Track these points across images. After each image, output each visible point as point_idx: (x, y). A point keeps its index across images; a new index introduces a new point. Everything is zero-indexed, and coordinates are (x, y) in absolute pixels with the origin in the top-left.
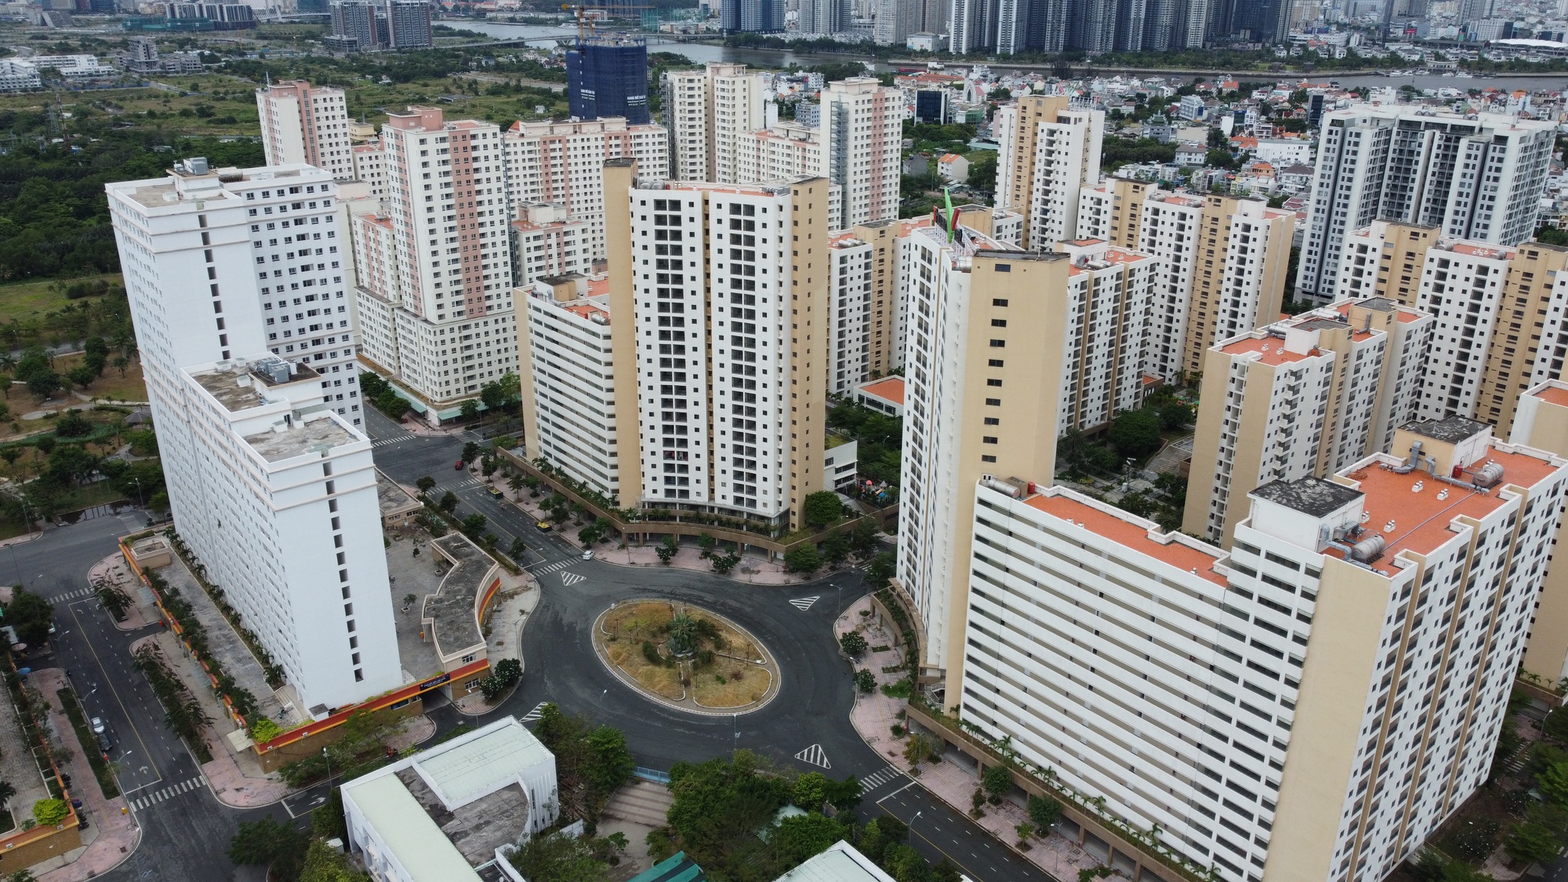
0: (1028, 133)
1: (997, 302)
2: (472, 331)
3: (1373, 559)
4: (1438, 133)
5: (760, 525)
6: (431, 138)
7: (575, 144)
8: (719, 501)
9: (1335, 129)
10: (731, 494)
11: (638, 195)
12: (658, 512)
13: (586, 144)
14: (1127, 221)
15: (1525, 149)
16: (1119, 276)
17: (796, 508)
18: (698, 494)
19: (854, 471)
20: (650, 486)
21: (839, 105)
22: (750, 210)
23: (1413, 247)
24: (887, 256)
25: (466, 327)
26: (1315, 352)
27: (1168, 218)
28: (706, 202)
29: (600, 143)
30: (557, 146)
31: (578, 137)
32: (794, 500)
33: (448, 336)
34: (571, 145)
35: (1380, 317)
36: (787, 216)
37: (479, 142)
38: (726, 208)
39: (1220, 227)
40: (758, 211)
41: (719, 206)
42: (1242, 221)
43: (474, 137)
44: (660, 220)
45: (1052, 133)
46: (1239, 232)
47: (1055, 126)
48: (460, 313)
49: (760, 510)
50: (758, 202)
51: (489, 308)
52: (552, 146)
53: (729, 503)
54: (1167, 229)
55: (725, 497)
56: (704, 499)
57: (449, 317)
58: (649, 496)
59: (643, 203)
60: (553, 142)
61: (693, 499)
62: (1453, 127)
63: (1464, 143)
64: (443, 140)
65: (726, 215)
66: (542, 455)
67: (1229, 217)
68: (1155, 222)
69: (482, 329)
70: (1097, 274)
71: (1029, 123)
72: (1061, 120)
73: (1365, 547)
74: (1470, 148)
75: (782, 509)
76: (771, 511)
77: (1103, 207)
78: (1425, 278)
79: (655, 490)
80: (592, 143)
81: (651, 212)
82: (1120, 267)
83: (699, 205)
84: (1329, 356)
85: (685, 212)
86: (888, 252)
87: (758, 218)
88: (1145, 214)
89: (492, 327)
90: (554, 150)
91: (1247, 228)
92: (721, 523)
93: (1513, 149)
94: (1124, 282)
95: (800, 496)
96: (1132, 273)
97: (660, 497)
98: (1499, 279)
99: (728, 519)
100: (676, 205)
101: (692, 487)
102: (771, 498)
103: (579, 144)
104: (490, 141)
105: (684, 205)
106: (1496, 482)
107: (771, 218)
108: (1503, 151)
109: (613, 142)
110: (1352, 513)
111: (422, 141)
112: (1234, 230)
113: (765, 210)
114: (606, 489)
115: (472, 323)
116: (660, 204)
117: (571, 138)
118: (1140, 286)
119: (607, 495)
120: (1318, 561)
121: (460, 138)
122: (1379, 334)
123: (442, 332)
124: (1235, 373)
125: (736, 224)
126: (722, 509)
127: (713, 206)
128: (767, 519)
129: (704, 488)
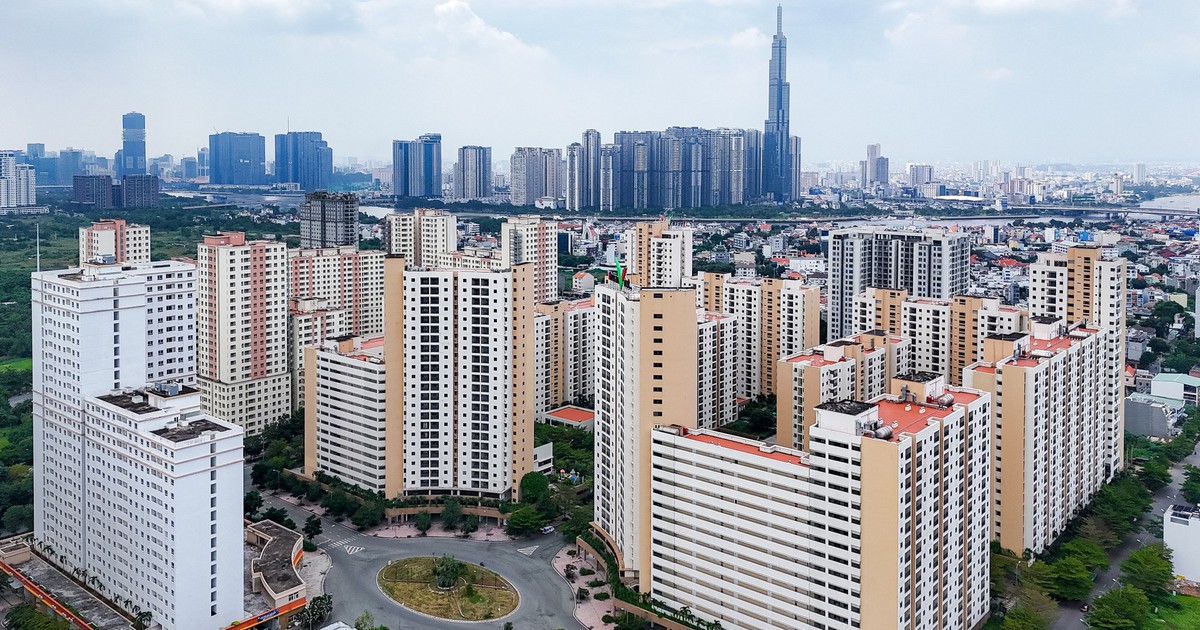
0: (645, 245)
1: (656, 316)
2: (256, 389)
3: (888, 437)
4: (900, 241)
5: (492, 500)
6: (236, 250)
7: (319, 264)
8: (461, 486)
9: (836, 240)
10: (469, 479)
12: (415, 498)
13: (326, 263)
14: (714, 298)
15: (953, 248)
16: (714, 329)
17: (516, 487)
18: (445, 482)
19: (551, 465)
20: (409, 477)
21: (515, 232)
22: (486, 282)
23: (893, 302)
24: (560, 324)
25: (251, 386)
26: (843, 359)
27: (740, 294)
28: (456, 279)
31: (321, 258)
32: (515, 481)
33: (237, 392)
34: (316, 264)
35: (879, 339)
36: (509, 285)
38: (470, 281)
39: (774, 298)
40: (491, 282)
41: (465, 280)
42: (787, 293)
43: (268, 250)
45: (660, 244)
46: (786, 299)
48: (247, 376)
49: (491, 489)
50: (491, 277)
51: (268, 371)
52: (301, 265)
53: (468, 487)
54: (740, 301)
55: (466, 482)
56: (449, 486)
57: (239, 379)
58: (409, 486)
60: (302, 262)
61: (442, 486)
62: (908, 237)
63: (916, 246)
64: (246, 252)
65: (469, 286)
66: (320, 469)
67: (779, 291)
68: (732, 297)
69: (263, 387)
70: (701, 327)
71: (645, 239)
72: (664, 236)
73: (883, 431)
74: (920, 248)
75: (507, 488)
76: (500, 489)
77: (698, 290)
78: (903, 320)
79: (413, 481)
80: (331, 263)
81: (418, 286)
82: (714, 322)
83: (451, 280)
84: (851, 362)
86: (560, 321)
87: (491, 287)
88: (725, 292)
89: (270, 385)
90: (302, 267)
91: (791, 297)
92: (463, 503)
93: (946, 249)
94: (718, 331)
95: (519, 477)
96: (722, 327)
97: (418, 486)
98: (947, 317)
99: (469, 498)
101: (441, 477)
102: (499, 480)
104: (279, 253)
106: (950, 404)
107: (500, 287)
108: (940, 249)
109: (347, 262)
110: (872, 415)
111: (232, 253)
112: (783, 299)
113: (495, 282)
114: (375, 486)
115: (256, 382)
116: (424, 281)
117: (316, 259)
118: (728, 335)
119: (376, 491)
120: (857, 440)
121: (258, 251)
122: (880, 351)
123: (233, 389)
124: (796, 375)
125: (476, 292)
126: (463, 492)
127: (460, 281)
128: (496, 495)
129: (450, 477)
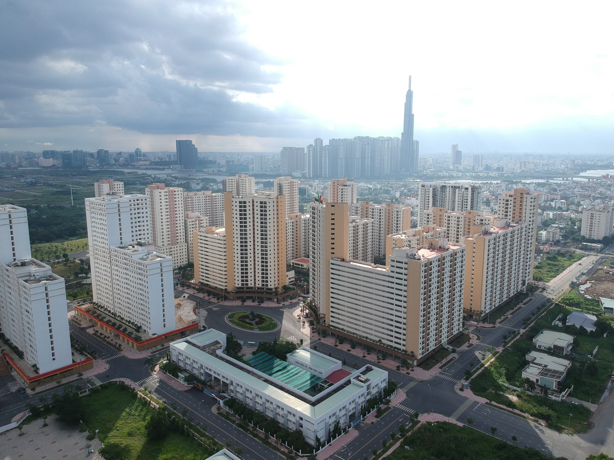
0: (336, 190)
1: (332, 214)
2: (173, 250)
5: (269, 291)
6: (162, 191)
7: (195, 198)
8: (257, 286)
9: (422, 188)
10: (260, 283)
11: (234, 200)
12: (239, 290)
13: (199, 198)
14: (365, 212)
17: (280, 286)
18: (251, 284)
19: (294, 279)
20: (237, 283)
21: (280, 184)
22: (265, 203)
23: (441, 213)
25: (171, 248)
26: (414, 236)
27: (376, 211)
28: (253, 202)
29: (203, 198)
31: (196, 196)
32: (278, 284)
34: (194, 199)
36: (275, 204)
37: (176, 193)
38: (259, 202)
39: (391, 212)
40: (268, 203)
41: (257, 202)
42: (396, 210)
43: (175, 191)
44: (240, 207)
45: (342, 189)
46: (396, 213)
47: (343, 187)
48: (169, 244)
49: (269, 287)
50: (268, 201)
51: (177, 243)
53: (260, 286)
54: (376, 214)
55: (259, 284)
56: (253, 286)
58: (237, 286)
59: (236, 202)
60: (189, 198)
61: (250, 286)
64: (166, 192)
65: (259, 205)
66: (201, 280)
67: (393, 209)
69: (176, 249)
70: (357, 224)
71: (336, 187)
72: (344, 186)
75: (276, 286)
76: (272, 287)
77: (358, 209)
78: (445, 221)
80: (201, 198)
81: (238, 204)
82: (364, 222)
83: (251, 202)
85: (247, 204)
86: (298, 222)
87: (268, 205)
88: (370, 210)
89: (179, 248)
90: (189, 201)
91: (398, 212)
92: (257, 293)
93: (470, 190)
94: (365, 226)
95: (280, 283)
96: (367, 224)
97: (240, 286)
98: (462, 220)
99: (260, 291)
100: (245, 202)
101: (249, 283)
102: (272, 283)
103: (197, 199)
104: (180, 193)
105: (247, 202)
106: (448, 249)
107: (271, 205)
108: (468, 191)
109: (208, 198)
111: (160, 192)
112: (394, 213)
114: (223, 286)
115: (173, 247)
116: (240, 202)
117: (194, 197)
118: (370, 228)
119: (224, 288)
121: (171, 192)
122: (431, 233)
123: (164, 249)
124: (394, 242)
125: (261, 207)
126: (258, 288)
127: (255, 202)
128: (271, 289)
129: (253, 282)
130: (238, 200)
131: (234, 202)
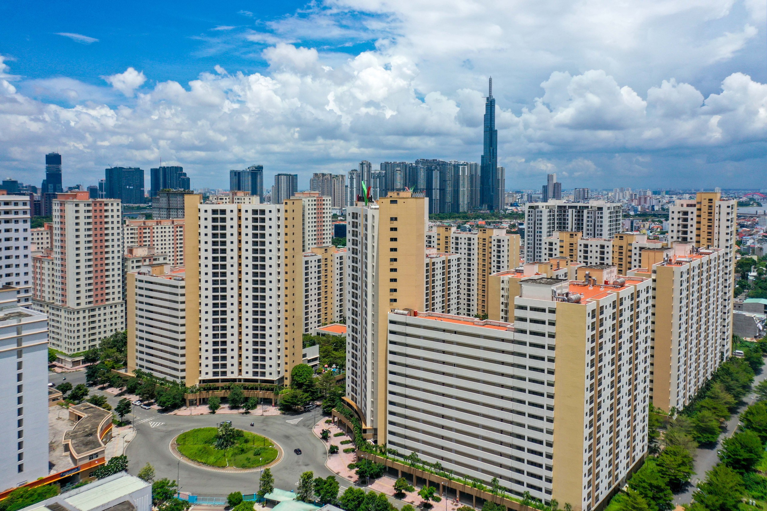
1: (392, 219)
2: (96, 313)
3: (578, 301)
4: (574, 210)
5: (268, 385)
6: (82, 203)
7: (157, 230)
8: (244, 376)
9: (531, 210)
10: (251, 370)
11: (203, 207)
12: (208, 386)
13: (163, 230)
14: (444, 245)
15: (611, 213)
16: (443, 262)
17: (288, 375)
18: (232, 373)
20: (204, 369)
22: (263, 212)
23: (572, 241)
24: (329, 262)
27: (463, 241)
28: (240, 210)
29: (171, 230)
30: (147, 231)
31: (159, 227)
32: (286, 371)
34: (155, 230)
36: (282, 215)
38: (250, 212)
39: (487, 242)
40: (267, 212)
41: (247, 211)
42: (496, 238)
43: (106, 205)
44: (214, 220)
46: (495, 243)
48: (89, 303)
49: (268, 377)
50: (267, 208)
51: (108, 300)
53: (250, 376)
54: (463, 246)
55: (248, 372)
56: (235, 376)
57: (83, 305)
58: (203, 377)
59: (206, 211)
60: (145, 229)
61: (229, 376)
62: (580, 207)
63: (585, 211)
64: (89, 205)
65: (250, 216)
66: (138, 368)
67: (491, 237)
68: (457, 244)
69: (102, 312)
70: (433, 260)
73: (573, 297)
74: (588, 213)
75: (280, 376)
76: (275, 377)
77: (432, 239)
78: (579, 254)
79: (207, 373)
80: (167, 230)
81: (210, 216)
82: (443, 258)
83: (236, 212)
85: (228, 216)
86: (329, 260)
87: (267, 216)
88: (452, 240)
90: (145, 233)
91: (499, 241)
92: (245, 388)
93: (606, 213)
94: (446, 265)
95: (290, 368)
96: (449, 261)
97: (210, 377)
98: (609, 250)
99: (250, 384)
100: (223, 212)
101: (229, 369)
102: (274, 369)
103: (160, 230)
105: (228, 212)
106: (623, 284)
107: (274, 215)
108: (602, 213)
110: (564, 289)
111: (77, 205)
112: (493, 243)
113: (270, 211)
114: (177, 377)
115: (97, 308)
116: (214, 212)
117: (155, 227)
119: (178, 381)
121: (98, 205)
123: (78, 312)
124: (503, 285)
125: (255, 220)
126: (246, 380)
127: (243, 212)
128: (272, 382)
129: (236, 369)
130: (210, 207)
131: (202, 211)
